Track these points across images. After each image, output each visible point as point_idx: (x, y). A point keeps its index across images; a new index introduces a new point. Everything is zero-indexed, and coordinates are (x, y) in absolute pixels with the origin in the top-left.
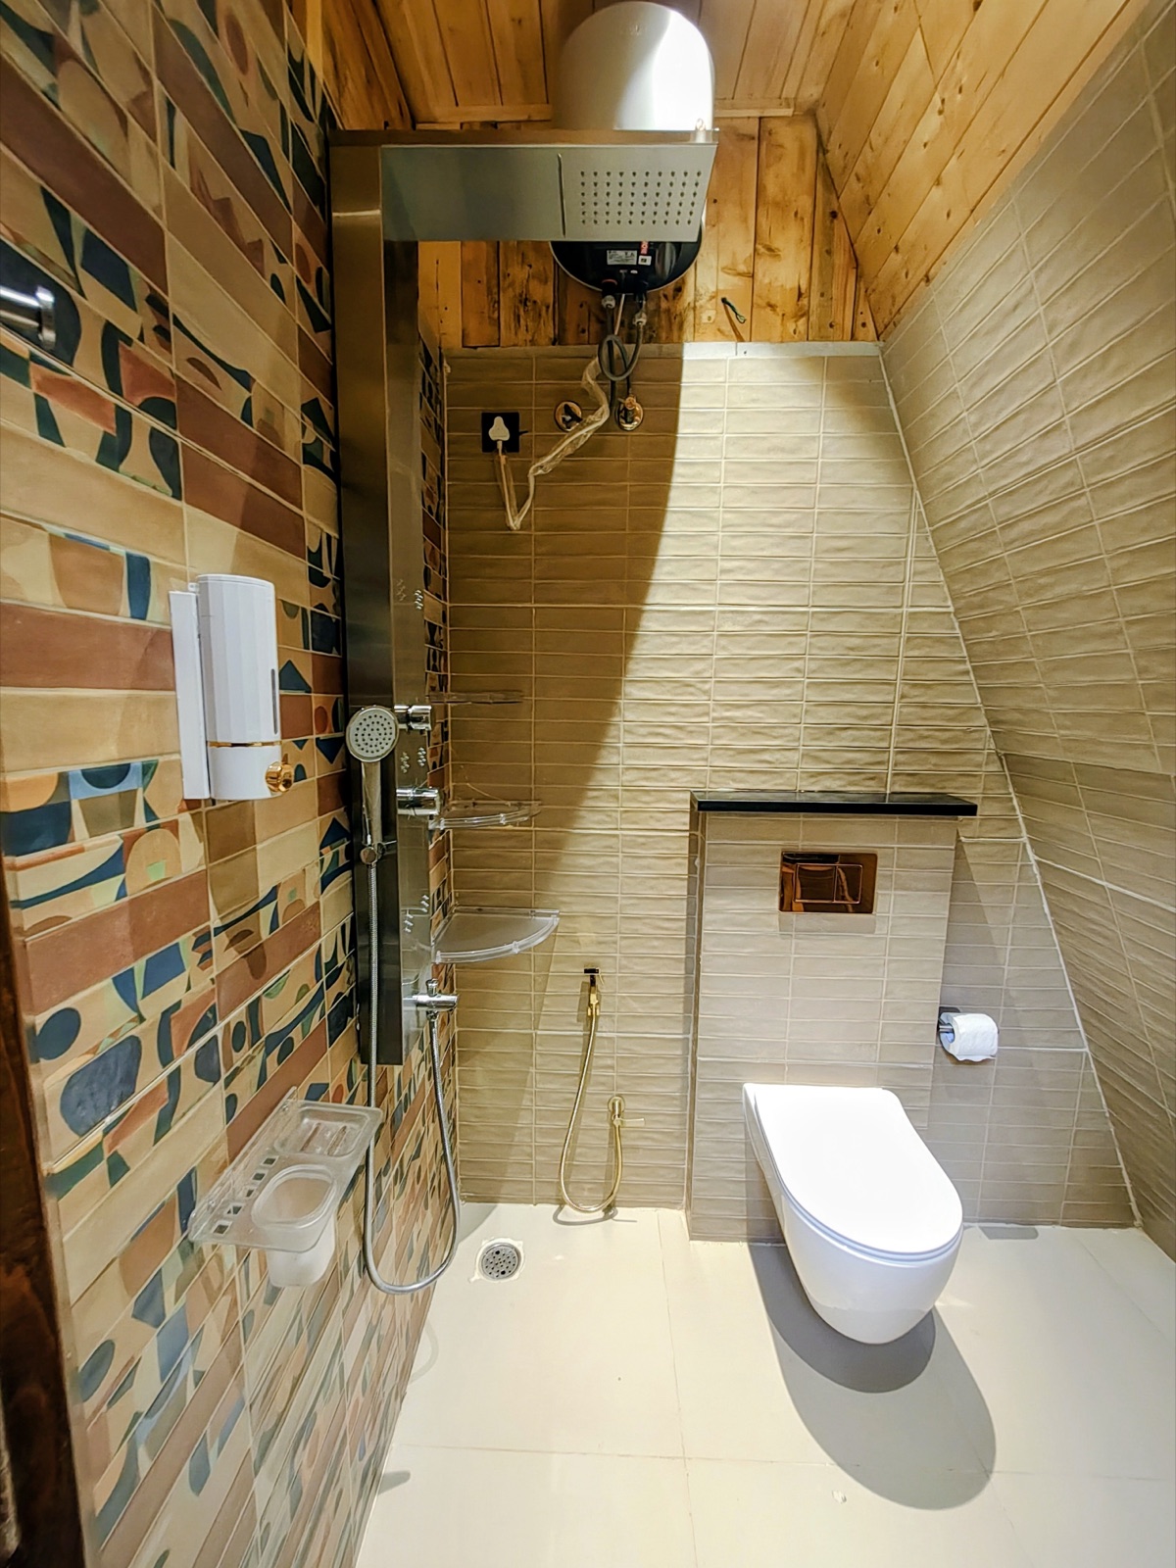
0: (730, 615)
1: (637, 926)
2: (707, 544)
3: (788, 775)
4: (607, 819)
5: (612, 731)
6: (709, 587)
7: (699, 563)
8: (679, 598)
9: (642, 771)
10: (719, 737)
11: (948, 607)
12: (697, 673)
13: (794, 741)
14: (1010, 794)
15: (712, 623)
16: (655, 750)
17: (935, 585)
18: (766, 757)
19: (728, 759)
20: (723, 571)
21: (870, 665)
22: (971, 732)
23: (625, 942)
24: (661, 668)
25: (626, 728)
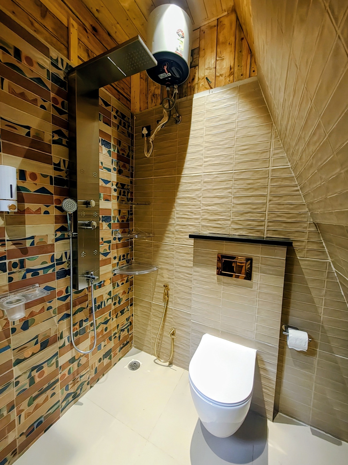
0: (207, 176)
1: (180, 275)
2: (199, 154)
3: (226, 229)
4: (171, 240)
5: (173, 214)
6: (201, 167)
7: (197, 160)
8: (191, 172)
9: (181, 226)
10: (204, 216)
11: (289, 165)
12: (197, 195)
13: (229, 217)
14: (322, 240)
15: (201, 179)
16: (185, 219)
17: (282, 158)
18: (219, 222)
19: (207, 223)
20: (205, 162)
21: (257, 189)
22: (301, 214)
23: (176, 279)
24: (186, 194)
25: (177, 213)
